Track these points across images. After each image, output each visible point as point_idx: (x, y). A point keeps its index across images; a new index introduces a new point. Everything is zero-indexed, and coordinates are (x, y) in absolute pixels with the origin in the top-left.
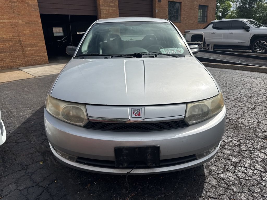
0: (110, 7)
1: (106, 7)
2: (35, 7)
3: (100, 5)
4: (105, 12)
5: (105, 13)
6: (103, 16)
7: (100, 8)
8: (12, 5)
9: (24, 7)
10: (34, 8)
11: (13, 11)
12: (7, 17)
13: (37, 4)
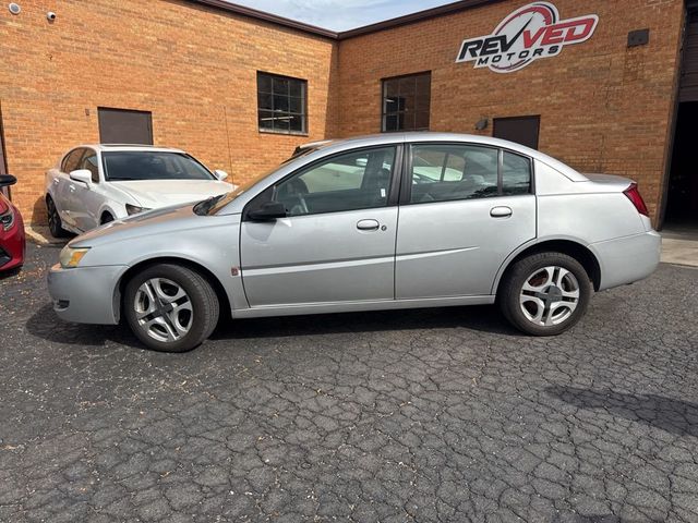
8: (608, 92)
9: (634, 91)
10: (660, 91)
11: (607, 104)
12: (591, 118)
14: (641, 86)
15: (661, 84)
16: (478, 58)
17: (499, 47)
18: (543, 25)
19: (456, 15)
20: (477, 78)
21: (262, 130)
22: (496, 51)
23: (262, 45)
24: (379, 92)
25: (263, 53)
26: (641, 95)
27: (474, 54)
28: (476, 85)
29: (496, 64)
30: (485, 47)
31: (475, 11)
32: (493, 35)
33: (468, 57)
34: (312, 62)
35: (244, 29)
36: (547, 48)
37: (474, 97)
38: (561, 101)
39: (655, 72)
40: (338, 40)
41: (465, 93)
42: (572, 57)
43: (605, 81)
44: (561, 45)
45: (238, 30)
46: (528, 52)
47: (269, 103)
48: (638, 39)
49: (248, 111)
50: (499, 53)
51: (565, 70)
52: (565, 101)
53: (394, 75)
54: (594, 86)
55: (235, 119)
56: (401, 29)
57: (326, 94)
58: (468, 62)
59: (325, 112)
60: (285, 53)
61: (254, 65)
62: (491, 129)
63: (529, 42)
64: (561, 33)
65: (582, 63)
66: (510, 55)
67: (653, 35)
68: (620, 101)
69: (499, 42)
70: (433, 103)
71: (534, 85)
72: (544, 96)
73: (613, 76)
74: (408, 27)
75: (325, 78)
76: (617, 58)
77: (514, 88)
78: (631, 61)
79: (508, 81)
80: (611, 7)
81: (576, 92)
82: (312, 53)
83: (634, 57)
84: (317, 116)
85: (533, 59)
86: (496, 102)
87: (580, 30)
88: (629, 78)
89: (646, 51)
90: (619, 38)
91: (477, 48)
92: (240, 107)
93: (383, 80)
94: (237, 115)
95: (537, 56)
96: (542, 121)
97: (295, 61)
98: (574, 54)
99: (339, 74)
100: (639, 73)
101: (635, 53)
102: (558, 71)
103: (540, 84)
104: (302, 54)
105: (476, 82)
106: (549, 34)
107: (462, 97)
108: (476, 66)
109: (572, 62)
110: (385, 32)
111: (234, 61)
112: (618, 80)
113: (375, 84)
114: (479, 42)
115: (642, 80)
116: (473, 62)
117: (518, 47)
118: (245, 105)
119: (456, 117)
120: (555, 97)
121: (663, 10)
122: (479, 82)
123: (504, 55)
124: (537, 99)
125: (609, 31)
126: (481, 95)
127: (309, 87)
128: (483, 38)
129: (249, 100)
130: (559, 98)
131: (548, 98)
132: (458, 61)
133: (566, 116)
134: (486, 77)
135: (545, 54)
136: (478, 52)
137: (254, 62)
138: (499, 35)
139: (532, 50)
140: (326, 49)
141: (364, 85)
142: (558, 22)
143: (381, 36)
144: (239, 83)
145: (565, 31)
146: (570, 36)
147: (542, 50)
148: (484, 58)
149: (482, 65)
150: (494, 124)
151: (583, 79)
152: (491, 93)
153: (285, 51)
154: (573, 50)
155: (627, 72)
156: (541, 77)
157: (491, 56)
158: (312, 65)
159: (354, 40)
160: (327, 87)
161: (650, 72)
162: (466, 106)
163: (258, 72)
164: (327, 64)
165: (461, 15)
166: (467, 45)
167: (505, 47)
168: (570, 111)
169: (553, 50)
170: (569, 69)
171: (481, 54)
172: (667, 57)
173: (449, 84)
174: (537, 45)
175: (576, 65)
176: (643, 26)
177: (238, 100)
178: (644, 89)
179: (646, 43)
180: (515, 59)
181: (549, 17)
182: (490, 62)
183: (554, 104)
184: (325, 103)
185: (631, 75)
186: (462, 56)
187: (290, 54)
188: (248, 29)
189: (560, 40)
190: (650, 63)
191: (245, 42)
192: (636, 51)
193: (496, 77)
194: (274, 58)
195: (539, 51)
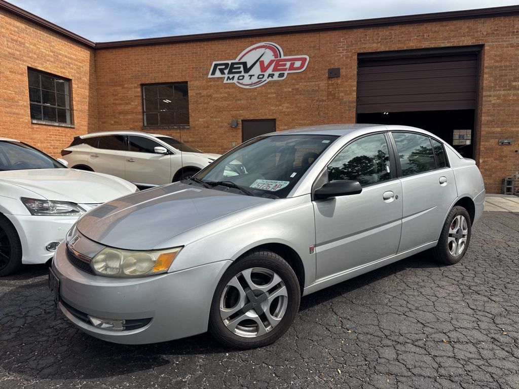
0: (509, 90)
1: (500, 90)
2: (352, 105)
3: (482, 88)
4: (493, 102)
5: (494, 104)
6: (488, 110)
7: (482, 94)
8: (319, 105)
9: (335, 105)
10: (349, 106)
11: (319, 113)
12: (309, 121)
13: (355, 99)
14: (338, 102)
15: (350, 102)
16: (226, 76)
17: (242, 69)
18: (273, 58)
19: (206, 43)
20: (227, 90)
21: (35, 121)
22: (240, 72)
23: (31, 44)
24: (140, 94)
25: (32, 51)
26: (339, 108)
27: (223, 73)
28: (226, 95)
29: (240, 81)
30: (232, 69)
31: (221, 42)
32: (237, 61)
33: (218, 74)
34: (75, 65)
35: (14, 26)
36: (277, 74)
37: (225, 103)
38: (289, 110)
39: (345, 94)
40: (96, 49)
41: (218, 101)
42: (294, 81)
43: (316, 98)
44: (286, 73)
45: (8, 26)
46: (264, 75)
47: (39, 97)
48: (334, 73)
49: (21, 103)
50: (243, 74)
51: (290, 90)
52: (292, 110)
53: (153, 82)
54: (310, 101)
55: (8, 110)
56: (157, 47)
57: (87, 93)
58: (218, 78)
59: (87, 108)
60: (52, 54)
61: (24, 61)
62: (241, 128)
63: (264, 69)
64: (285, 65)
65: (301, 86)
66: (251, 76)
67: (343, 72)
68: (326, 112)
69: (242, 66)
70: (191, 106)
71: (270, 98)
72: (276, 106)
73: (321, 96)
74: (163, 46)
75: (86, 79)
76: (323, 84)
77: (255, 99)
78: (331, 87)
79: (250, 94)
80: (316, 52)
81: (299, 105)
82: (74, 57)
83: (333, 84)
84: (81, 111)
85: (268, 80)
86: (242, 109)
87: (298, 64)
88: (330, 97)
89: (339, 81)
90: (323, 72)
91: (226, 68)
92: (13, 99)
93: (142, 85)
94: (10, 107)
95: (270, 79)
96: (277, 123)
97: (61, 62)
98: (295, 80)
99: (97, 77)
100: (336, 94)
101: (333, 82)
102: (285, 90)
103: (273, 98)
104: (66, 56)
105: (226, 93)
106: (278, 65)
107: (215, 103)
108: (225, 81)
109: (294, 84)
110: (143, 48)
111: (5, 55)
112: (324, 98)
113: (135, 87)
114: (226, 65)
115: (338, 99)
116: (222, 79)
117: (256, 71)
118: (17, 97)
119: (211, 117)
120: (285, 107)
121: (347, 58)
122: (228, 93)
123: (246, 75)
124: (272, 108)
125: (316, 67)
126: (230, 103)
127: (74, 86)
128: (230, 62)
129: (21, 93)
130: (287, 108)
131: (280, 107)
132: (210, 76)
133: (293, 120)
134: (234, 90)
135: (276, 78)
136: (226, 71)
137: (25, 58)
138: (241, 61)
139: (266, 74)
140: (84, 55)
141: (123, 88)
142: (283, 57)
143: (139, 50)
144: (12, 76)
145: (288, 64)
146: (292, 68)
147: (274, 75)
148: (231, 76)
149: (229, 81)
150: (242, 124)
151: (302, 97)
152: (239, 102)
153: (51, 51)
154: (295, 77)
155: (329, 94)
156: (275, 93)
157: (237, 76)
158: (75, 67)
159: (111, 50)
160: (88, 87)
161: (343, 94)
162: (219, 110)
163: (29, 68)
164: (86, 67)
165: (210, 43)
166: (216, 66)
167: (247, 70)
168: (296, 117)
169: (281, 75)
170: (293, 89)
171: (228, 73)
172: (352, 86)
173: (204, 93)
174: (270, 71)
175: (297, 87)
176: (336, 66)
177: (11, 93)
178: (340, 105)
179: (339, 77)
180: (254, 79)
181: (276, 53)
182: (235, 80)
183: (284, 112)
184: (87, 100)
185: (332, 96)
186: (213, 73)
187: (56, 55)
188: (18, 27)
189: (285, 70)
190: (342, 89)
191: (15, 38)
192: (333, 81)
193: (242, 91)
194: (42, 57)
195: (271, 76)
